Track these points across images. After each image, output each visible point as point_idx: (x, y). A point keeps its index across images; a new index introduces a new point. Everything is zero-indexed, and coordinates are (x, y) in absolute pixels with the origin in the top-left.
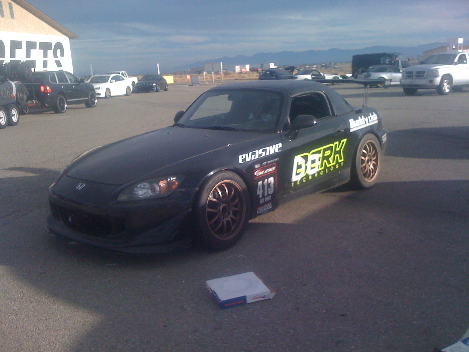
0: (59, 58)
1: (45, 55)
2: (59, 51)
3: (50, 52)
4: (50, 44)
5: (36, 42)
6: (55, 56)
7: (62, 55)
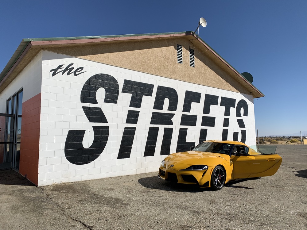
0: (243, 118)
1: (227, 113)
2: (242, 110)
3: (233, 110)
4: (234, 100)
5: (218, 97)
6: (238, 114)
7: (246, 114)
